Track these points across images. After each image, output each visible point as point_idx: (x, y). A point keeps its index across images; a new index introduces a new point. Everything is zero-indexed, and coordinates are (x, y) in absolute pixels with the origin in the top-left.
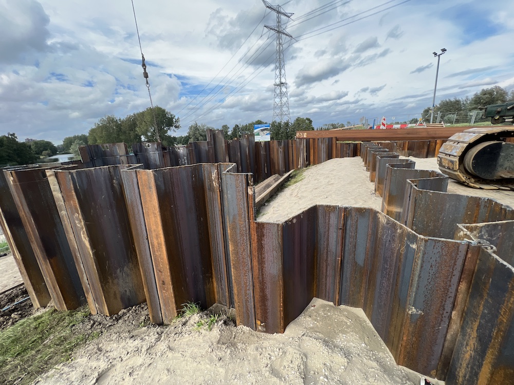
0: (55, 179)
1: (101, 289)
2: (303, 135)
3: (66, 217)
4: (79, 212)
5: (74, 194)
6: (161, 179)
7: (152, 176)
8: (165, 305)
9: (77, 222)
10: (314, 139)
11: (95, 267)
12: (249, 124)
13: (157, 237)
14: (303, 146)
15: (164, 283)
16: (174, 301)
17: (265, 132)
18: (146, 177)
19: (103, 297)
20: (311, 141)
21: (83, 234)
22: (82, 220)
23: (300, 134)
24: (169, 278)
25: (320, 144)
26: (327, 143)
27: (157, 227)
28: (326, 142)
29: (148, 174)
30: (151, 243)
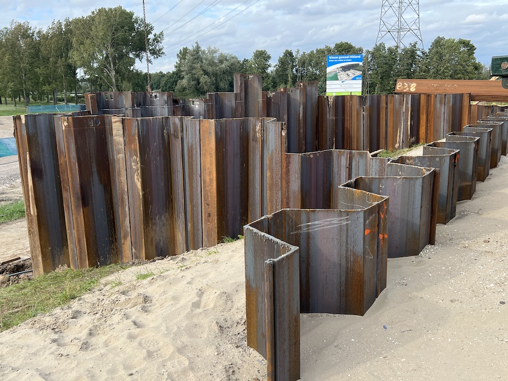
0: (121, 125)
1: (143, 231)
2: (409, 87)
3: (123, 160)
4: (138, 155)
5: (137, 138)
6: (219, 127)
7: (214, 124)
8: (208, 236)
9: (133, 164)
10: (428, 96)
11: (142, 208)
12: (317, 51)
13: (210, 173)
14: (406, 107)
15: (209, 215)
16: (216, 231)
17: (351, 72)
18: (208, 124)
19: (143, 240)
20: (423, 98)
21: (137, 176)
22: (139, 162)
23: (403, 85)
24: (216, 210)
25: (438, 105)
26: (451, 105)
27: (211, 165)
28: (449, 101)
29: (210, 123)
30: (204, 180)
